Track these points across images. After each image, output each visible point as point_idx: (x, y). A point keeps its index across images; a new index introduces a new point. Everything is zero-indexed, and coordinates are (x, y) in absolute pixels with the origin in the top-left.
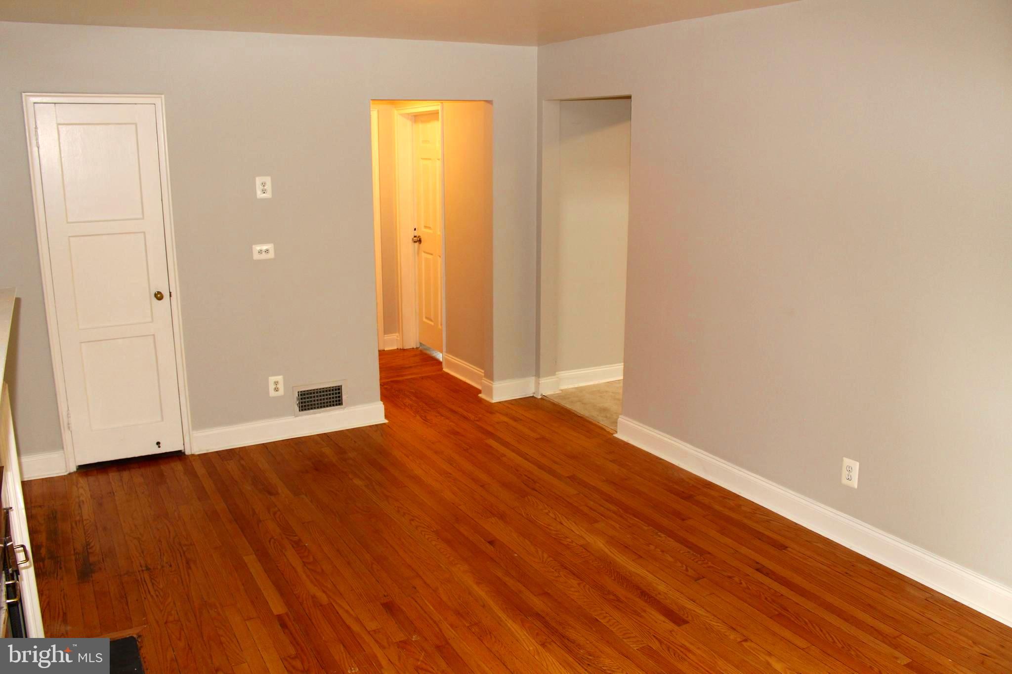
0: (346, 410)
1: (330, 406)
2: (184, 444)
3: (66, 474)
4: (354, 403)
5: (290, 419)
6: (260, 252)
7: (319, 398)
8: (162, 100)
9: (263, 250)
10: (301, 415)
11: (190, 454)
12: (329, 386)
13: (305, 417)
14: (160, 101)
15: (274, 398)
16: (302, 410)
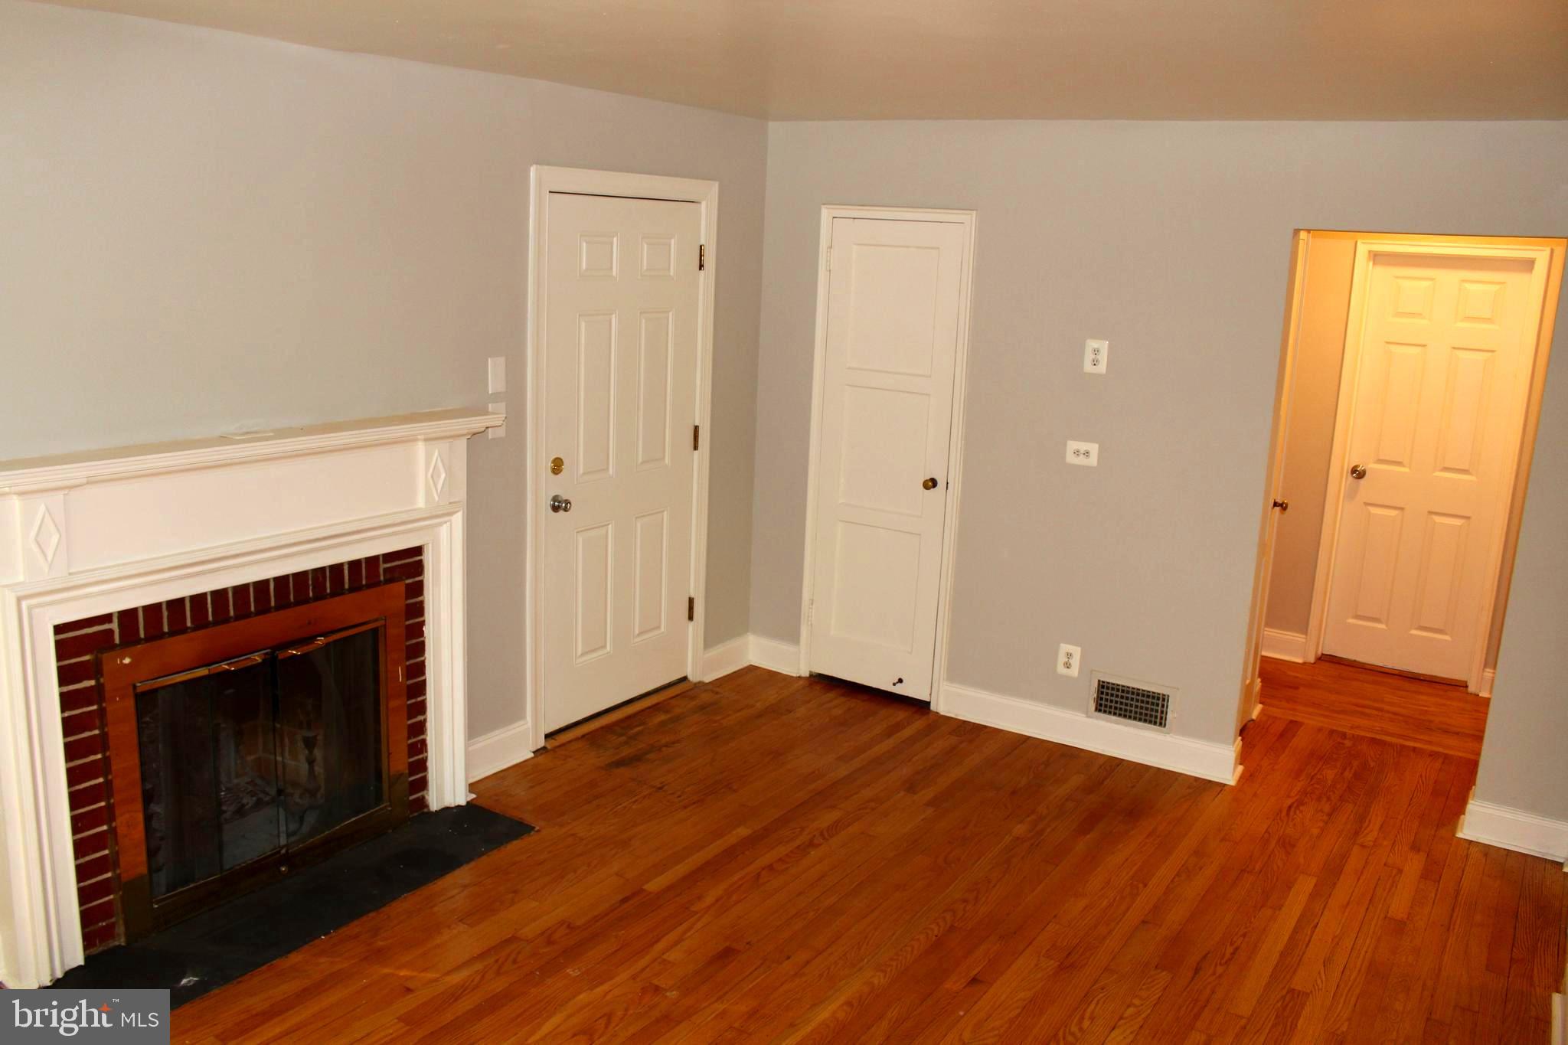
0: (1169, 738)
1: (1145, 721)
2: (930, 695)
3: (795, 675)
4: (1186, 731)
5: (1080, 717)
6: (1077, 453)
7: (1129, 702)
8: (972, 217)
9: (1080, 452)
10: (1097, 718)
11: (935, 711)
12: (1149, 689)
13: (1102, 723)
14: (970, 219)
15: (1062, 676)
16: (1100, 711)
